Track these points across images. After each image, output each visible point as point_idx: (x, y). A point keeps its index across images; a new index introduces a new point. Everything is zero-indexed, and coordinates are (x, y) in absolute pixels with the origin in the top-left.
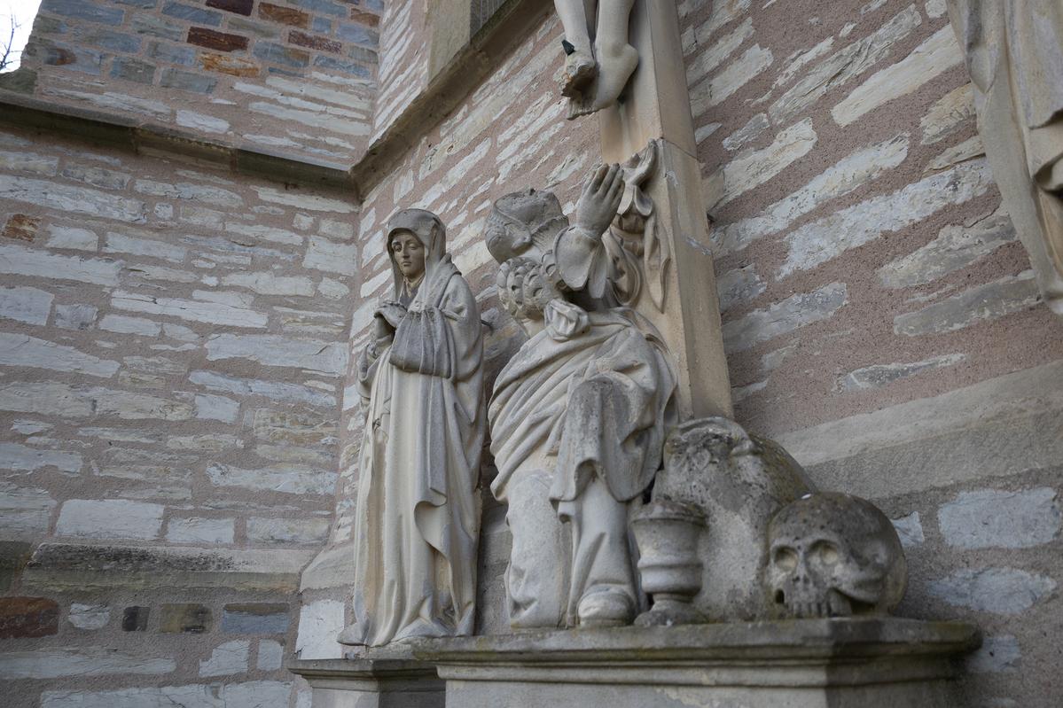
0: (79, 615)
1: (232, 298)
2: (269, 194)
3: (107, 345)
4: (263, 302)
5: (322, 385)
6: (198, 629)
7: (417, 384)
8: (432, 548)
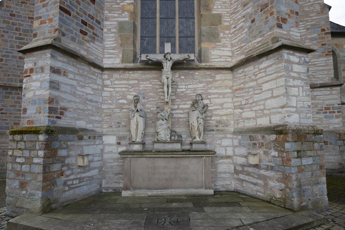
0: (85, 137)
1: (89, 89)
2: (92, 69)
3: (77, 96)
4: (93, 89)
5: (99, 104)
6: (95, 139)
7: (141, 118)
8: (142, 133)
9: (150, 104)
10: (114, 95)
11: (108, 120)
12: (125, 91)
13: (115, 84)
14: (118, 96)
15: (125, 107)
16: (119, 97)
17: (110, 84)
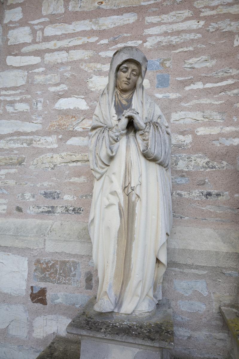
7: (154, 168)
8: (158, 261)
9: (190, 110)
10: (39, 79)
11: (11, 183)
12: (81, 60)
13: (47, 39)
14: (53, 81)
15: (78, 129)
16: (58, 88)
17: (29, 39)
